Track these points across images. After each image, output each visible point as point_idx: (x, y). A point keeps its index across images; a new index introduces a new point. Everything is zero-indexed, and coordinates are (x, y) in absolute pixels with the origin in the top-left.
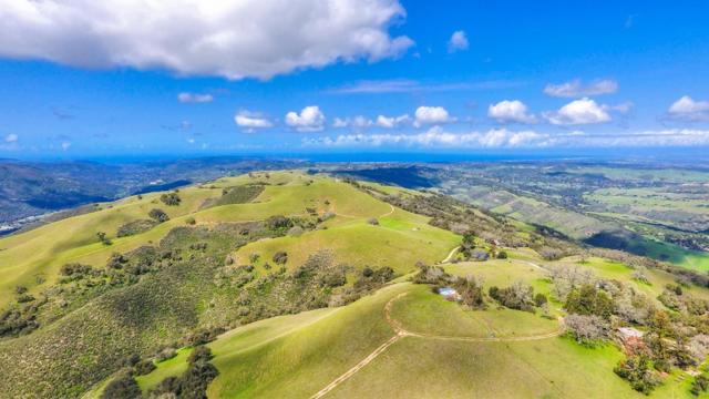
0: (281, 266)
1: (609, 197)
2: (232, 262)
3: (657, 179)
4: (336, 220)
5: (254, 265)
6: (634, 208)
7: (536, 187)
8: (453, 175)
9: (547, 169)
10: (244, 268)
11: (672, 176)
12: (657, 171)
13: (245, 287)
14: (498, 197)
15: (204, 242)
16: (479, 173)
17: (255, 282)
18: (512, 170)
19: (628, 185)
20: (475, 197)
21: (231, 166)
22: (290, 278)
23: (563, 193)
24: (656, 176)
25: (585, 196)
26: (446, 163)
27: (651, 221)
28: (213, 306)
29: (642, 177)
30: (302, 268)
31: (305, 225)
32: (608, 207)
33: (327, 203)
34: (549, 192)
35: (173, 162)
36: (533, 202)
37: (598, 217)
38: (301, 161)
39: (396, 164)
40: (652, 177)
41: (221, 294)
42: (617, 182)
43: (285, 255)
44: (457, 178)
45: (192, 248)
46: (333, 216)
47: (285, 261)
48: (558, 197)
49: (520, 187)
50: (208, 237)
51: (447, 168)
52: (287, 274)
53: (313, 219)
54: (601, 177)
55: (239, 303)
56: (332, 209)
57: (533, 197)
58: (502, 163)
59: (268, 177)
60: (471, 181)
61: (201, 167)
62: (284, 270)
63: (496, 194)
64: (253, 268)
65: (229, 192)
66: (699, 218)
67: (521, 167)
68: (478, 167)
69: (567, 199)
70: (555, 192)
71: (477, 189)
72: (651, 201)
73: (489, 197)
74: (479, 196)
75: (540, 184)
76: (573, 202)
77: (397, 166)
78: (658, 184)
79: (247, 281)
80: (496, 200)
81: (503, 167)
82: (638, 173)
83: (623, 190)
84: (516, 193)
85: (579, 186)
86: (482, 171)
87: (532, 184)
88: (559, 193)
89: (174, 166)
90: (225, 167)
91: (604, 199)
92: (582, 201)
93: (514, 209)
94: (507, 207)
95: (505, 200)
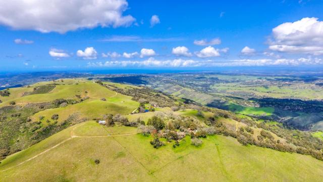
0: (55, 121)
1: (219, 87)
2: (30, 120)
3: (237, 79)
4: (90, 100)
5: (41, 121)
6: (228, 91)
7: (192, 84)
8: (158, 79)
9: (197, 76)
10: (36, 122)
11: (243, 78)
12: (238, 76)
13: (36, 132)
14: (175, 88)
15: (19, 113)
16: (169, 78)
17: (41, 129)
18: (183, 77)
19: (227, 82)
20: (166, 89)
21: (49, 77)
22: (59, 126)
23: (203, 86)
24: (238, 78)
25: (211, 87)
26: (156, 74)
27: (233, 96)
28: (18, 141)
29: (233, 79)
30: (65, 121)
31: (74, 102)
32: (219, 91)
33: (86, 92)
34: (197, 86)
35: (16, 75)
36: (189, 90)
37: (213, 95)
38: (87, 73)
39: (133, 74)
40: (236, 79)
41: (23, 135)
42: (224, 80)
43: (58, 115)
44: (160, 80)
45: (13, 116)
46: (88, 98)
47: (57, 119)
48: (200, 87)
49: (186, 83)
50: (22, 110)
51: (156, 76)
52: (57, 124)
53: (78, 100)
54: (217, 79)
55: (33, 139)
56: (88, 95)
57: (190, 88)
58: (180, 74)
59: (62, 81)
60: (166, 82)
61: (32, 77)
62: (57, 123)
63: (175, 87)
64: (41, 122)
65: (37, 89)
66: (249, 94)
67: (187, 75)
68: (169, 75)
69: (204, 88)
70: (199, 85)
71: (167, 85)
72: (234, 88)
73: (172, 88)
74: (168, 87)
75: (194, 82)
76: (206, 89)
77: (133, 76)
78: (238, 81)
79: (37, 129)
80: (175, 90)
81: (179, 75)
82: (231, 77)
83: (225, 84)
84: (183, 86)
85: (209, 83)
86: (170, 77)
87: (191, 82)
88: (201, 86)
89: (17, 77)
90: (46, 77)
91: (217, 88)
92: (209, 89)
93: (182, 93)
94: (179, 92)
95: (178, 89)
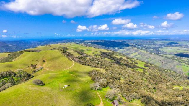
3: (180, 44)
6: (175, 53)
7: (145, 47)
11: (184, 43)
12: (180, 42)
14: (134, 50)
18: (139, 42)
23: (153, 48)
25: (160, 49)
32: (167, 53)
33: (44, 61)
34: (149, 48)
36: (145, 52)
57: (145, 50)
63: (133, 49)
67: (141, 41)
69: (155, 50)
71: (128, 48)
72: (180, 51)
73: (131, 50)
74: (128, 50)
75: (147, 46)
78: (181, 46)
80: (133, 51)
81: (136, 41)
83: (171, 47)
84: (140, 49)
85: (158, 46)
88: (152, 49)
91: (166, 50)
92: (159, 51)
93: (139, 54)
94: (137, 53)
95: (136, 51)
